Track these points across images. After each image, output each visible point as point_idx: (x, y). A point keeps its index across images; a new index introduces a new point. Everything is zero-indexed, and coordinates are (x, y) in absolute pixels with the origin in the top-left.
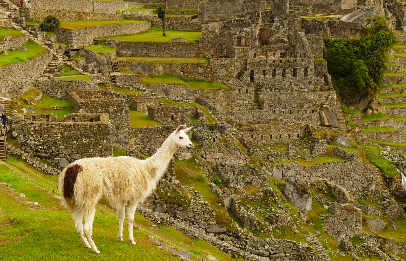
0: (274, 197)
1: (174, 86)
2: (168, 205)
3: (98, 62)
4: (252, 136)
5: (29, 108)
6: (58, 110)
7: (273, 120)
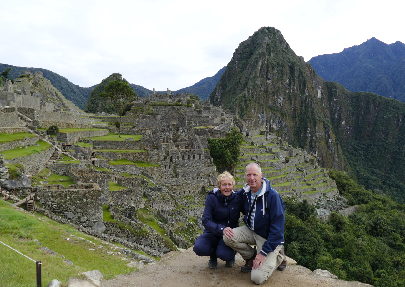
0: (193, 227)
1: (129, 166)
2: (136, 237)
3: (83, 152)
4: (174, 192)
5: (45, 181)
6: (63, 182)
7: (185, 183)
